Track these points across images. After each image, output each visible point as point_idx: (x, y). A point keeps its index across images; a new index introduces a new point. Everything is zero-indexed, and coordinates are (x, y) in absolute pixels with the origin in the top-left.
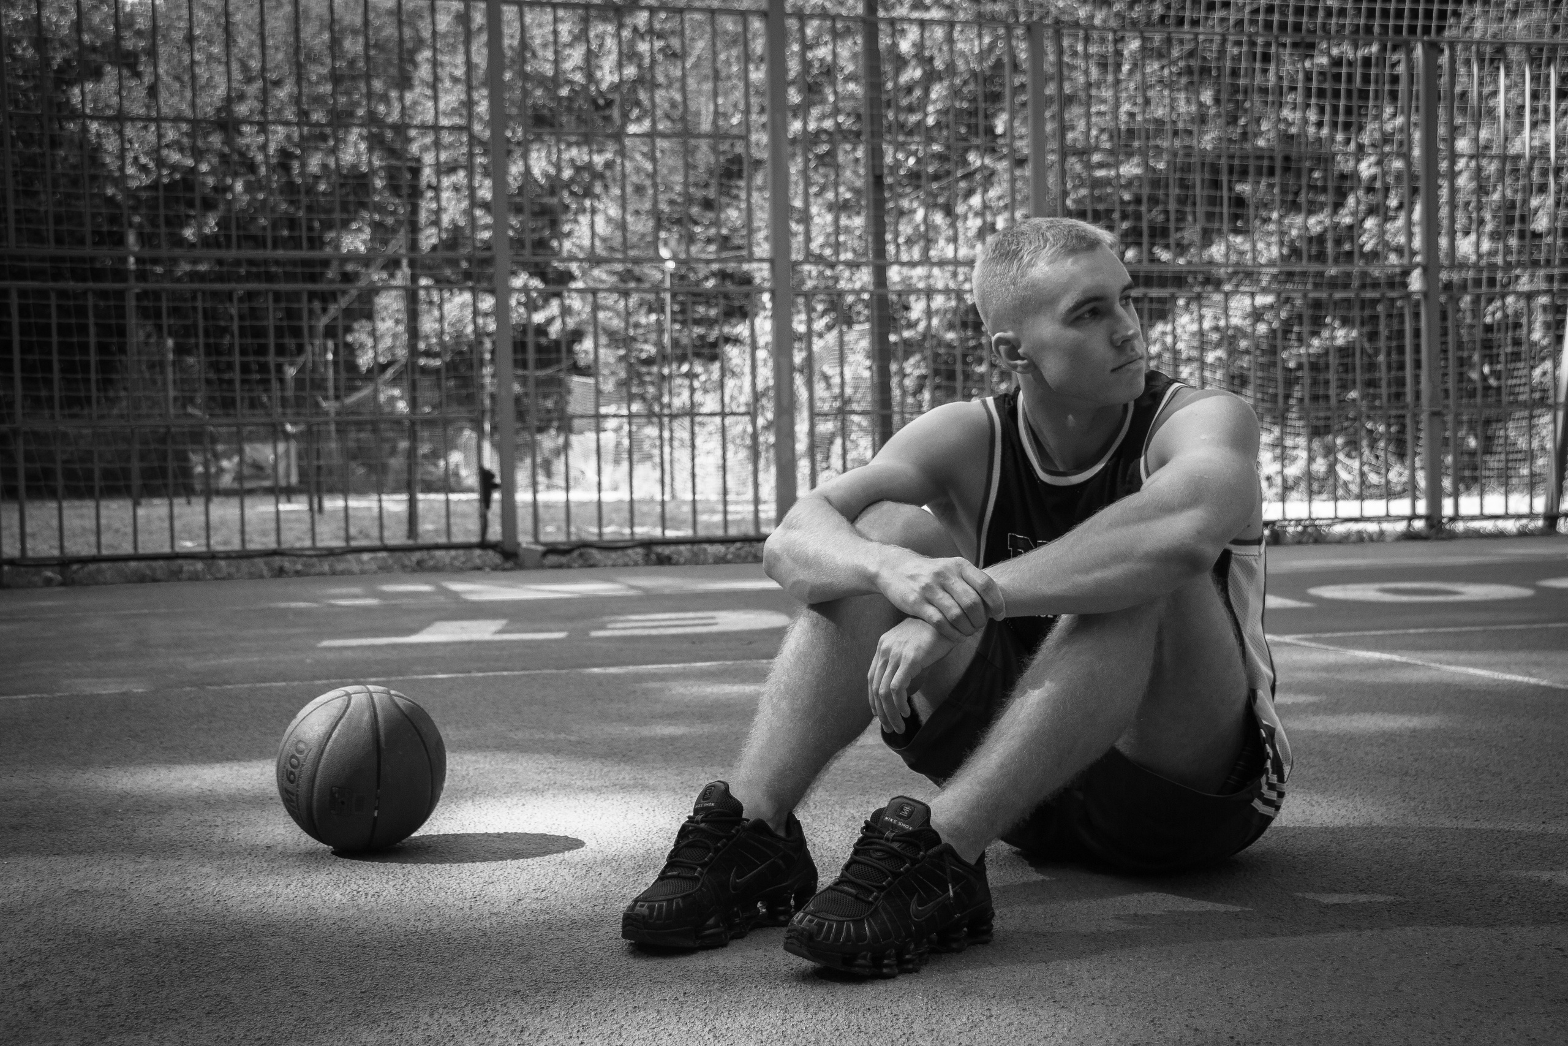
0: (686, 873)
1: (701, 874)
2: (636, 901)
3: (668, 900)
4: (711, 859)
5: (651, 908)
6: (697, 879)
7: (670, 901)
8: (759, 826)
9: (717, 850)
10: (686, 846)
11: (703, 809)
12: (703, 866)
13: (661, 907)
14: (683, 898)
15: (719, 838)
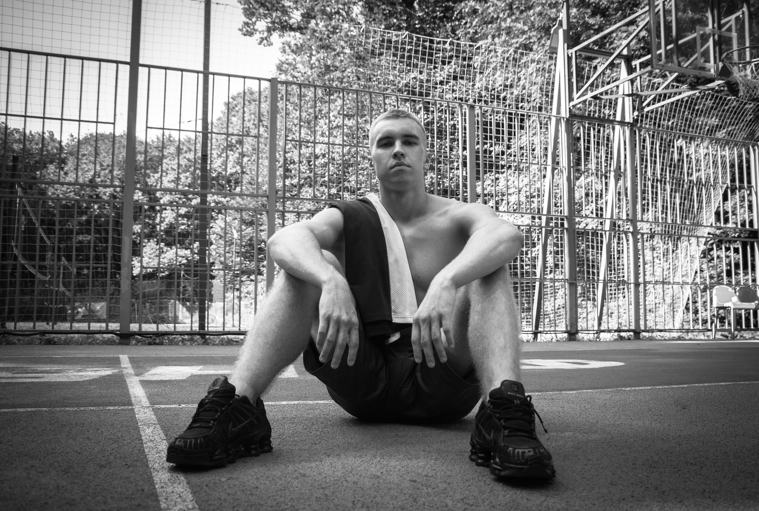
0: (203, 425)
1: (213, 424)
2: (176, 439)
3: (195, 438)
4: (219, 416)
5: (185, 443)
6: (211, 428)
7: (196, 439)
8: (244, 399)
9: (222, 412)
10: (203, 411)
11: (213, 391)
12: (214, 420)
13: (191, 442)
14: (204, 437)
15: (223, 405)
